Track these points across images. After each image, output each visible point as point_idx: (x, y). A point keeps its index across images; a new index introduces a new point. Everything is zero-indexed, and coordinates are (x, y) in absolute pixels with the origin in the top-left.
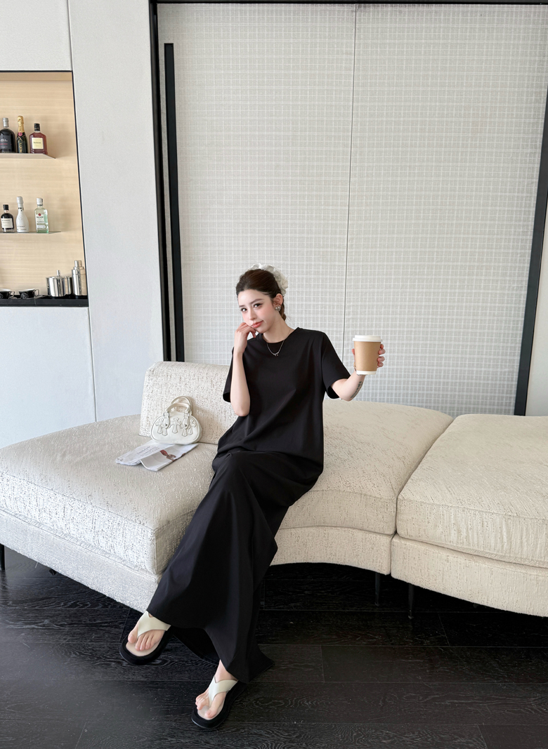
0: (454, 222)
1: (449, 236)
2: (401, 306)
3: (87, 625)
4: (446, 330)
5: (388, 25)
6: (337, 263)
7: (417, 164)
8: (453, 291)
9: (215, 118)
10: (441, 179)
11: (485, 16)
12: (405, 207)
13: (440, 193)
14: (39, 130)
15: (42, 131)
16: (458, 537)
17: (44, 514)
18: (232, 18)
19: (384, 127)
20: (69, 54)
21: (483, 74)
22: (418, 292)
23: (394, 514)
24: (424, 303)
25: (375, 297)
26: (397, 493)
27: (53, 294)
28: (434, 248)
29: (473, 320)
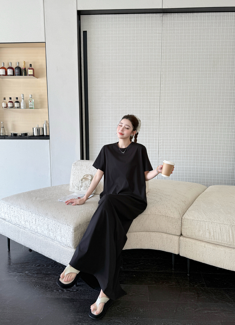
0: (206, 103)
1: (204, 109)
2: (183, 139)
3: (44, 274)
4: (203, 150)
5: (176, 22)
6: (155, 121)
7: (189, 79)
8: (206, 133)
9: (103, 61)
10: (200, 85)
11: (217, 17)
12: (185, 97)
13: (199, 91)
14: (31, 66)
15: (32, 67)
16: (209, 236)
17: (27, 223)
18: (111, 20)
19: (175, 63)
20: (44, 36)
21: (217, 41)
22: (191, 134)
23: (180, 225)
24: (193, 138)
25: (172, 136)
26: (182, 216)
27: (35, 135)
28: (197, 114)
29: (216, 146)
